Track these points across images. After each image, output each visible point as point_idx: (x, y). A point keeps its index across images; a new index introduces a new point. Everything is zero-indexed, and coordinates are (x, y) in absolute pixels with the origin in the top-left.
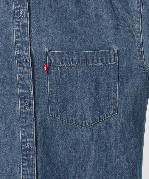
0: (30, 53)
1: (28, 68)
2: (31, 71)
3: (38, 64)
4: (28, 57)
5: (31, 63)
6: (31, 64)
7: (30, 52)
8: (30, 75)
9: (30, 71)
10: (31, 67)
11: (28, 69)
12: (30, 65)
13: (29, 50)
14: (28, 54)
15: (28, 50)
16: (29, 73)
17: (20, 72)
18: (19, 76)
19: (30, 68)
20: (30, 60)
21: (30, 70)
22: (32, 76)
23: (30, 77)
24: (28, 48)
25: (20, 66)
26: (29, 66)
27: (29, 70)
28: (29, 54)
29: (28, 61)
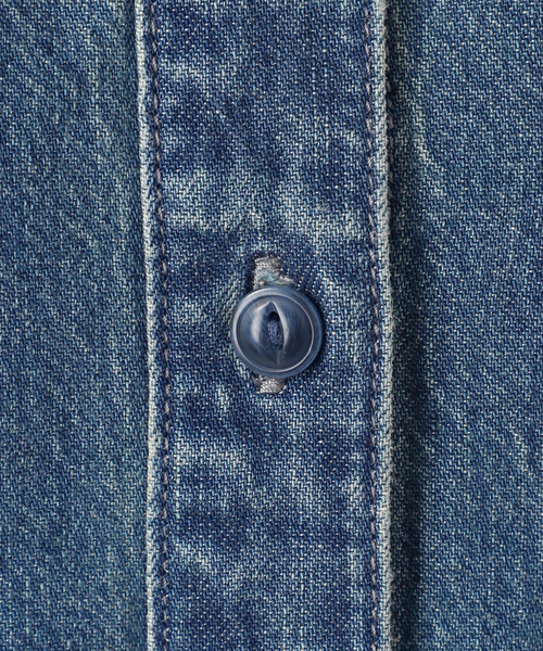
0: (382, 219)
1: (331, 456)
2: (383, 511)
3: (493, 391)
4: (355, 275)
5: (387, 383)
6: (386, 405)
7: (380, 197)
8: (354, 569)
9: (371, 500)
10: (385, 442)
11: (343, 471)
12: (369, 411)
13: (380, 164)
14: (351, 229)
15: (351, 163)
16: (337, 539)
17: (197, 522)
18: (179, 580)
19: (369, 466)
20: (388, 328)
21: (367, 482)
22: (387, 577)
23: (357, 595)
24: (351, 138)
25: (197, 419)
26: (356, 426)
27: (353, 488)
28: (368, 226)
29: (347, 343)
